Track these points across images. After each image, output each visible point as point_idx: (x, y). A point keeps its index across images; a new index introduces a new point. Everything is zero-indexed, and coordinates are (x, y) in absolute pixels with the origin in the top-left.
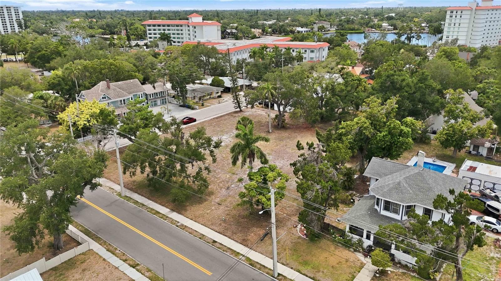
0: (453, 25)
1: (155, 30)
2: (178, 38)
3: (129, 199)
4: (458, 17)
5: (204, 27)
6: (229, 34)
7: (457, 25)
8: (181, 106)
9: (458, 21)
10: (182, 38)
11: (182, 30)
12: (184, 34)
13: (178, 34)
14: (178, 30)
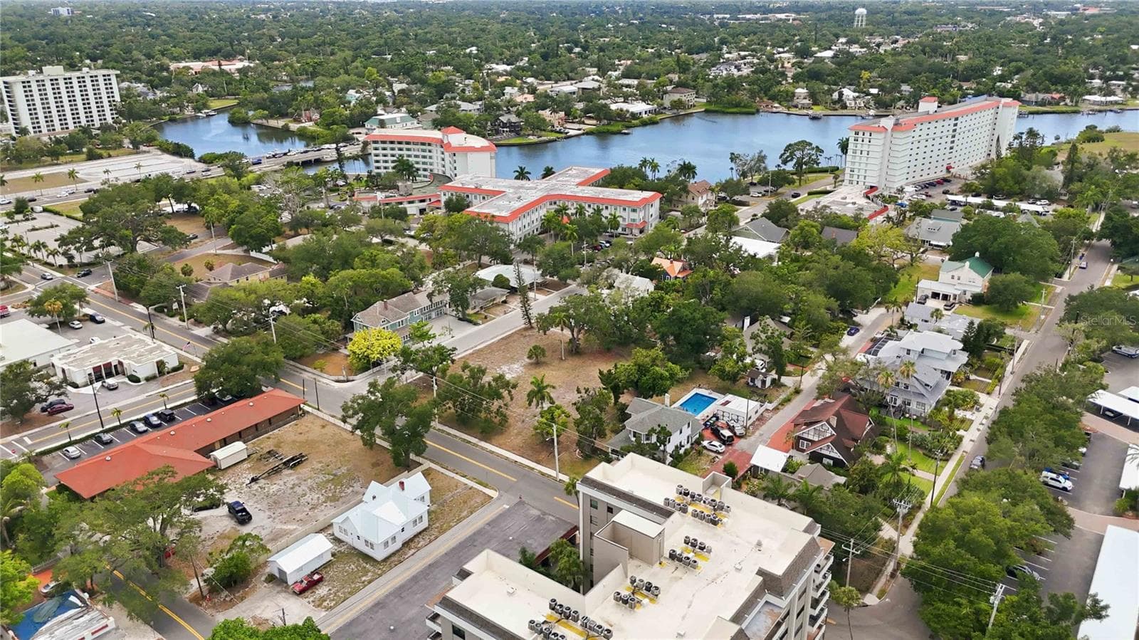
0: (859, 152)
1: (384, 149)
2: (424, 163)
3: (443, 431)
4: (866, 141)
5: (469, 154)
6: (505, 125)
7: (865, 153)
8: (460, 319)
9: (865, 148)
10: (431, 164)
11: (430, 151)
12: (435, 158)
13: (424, 157)
14: (424, 151)
